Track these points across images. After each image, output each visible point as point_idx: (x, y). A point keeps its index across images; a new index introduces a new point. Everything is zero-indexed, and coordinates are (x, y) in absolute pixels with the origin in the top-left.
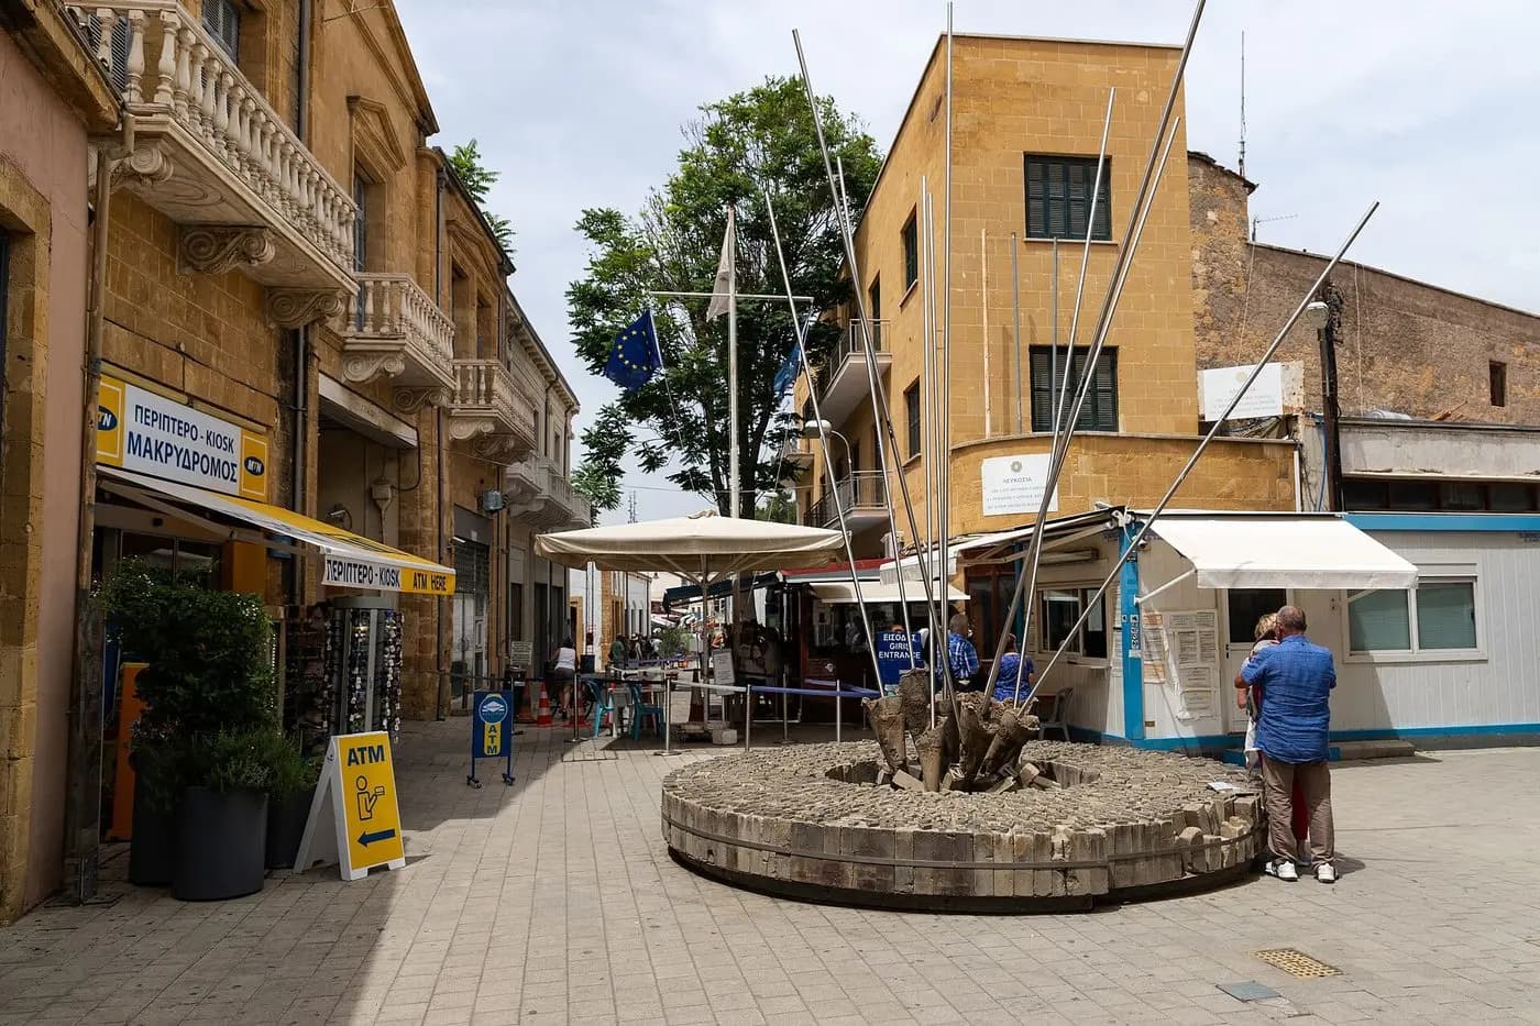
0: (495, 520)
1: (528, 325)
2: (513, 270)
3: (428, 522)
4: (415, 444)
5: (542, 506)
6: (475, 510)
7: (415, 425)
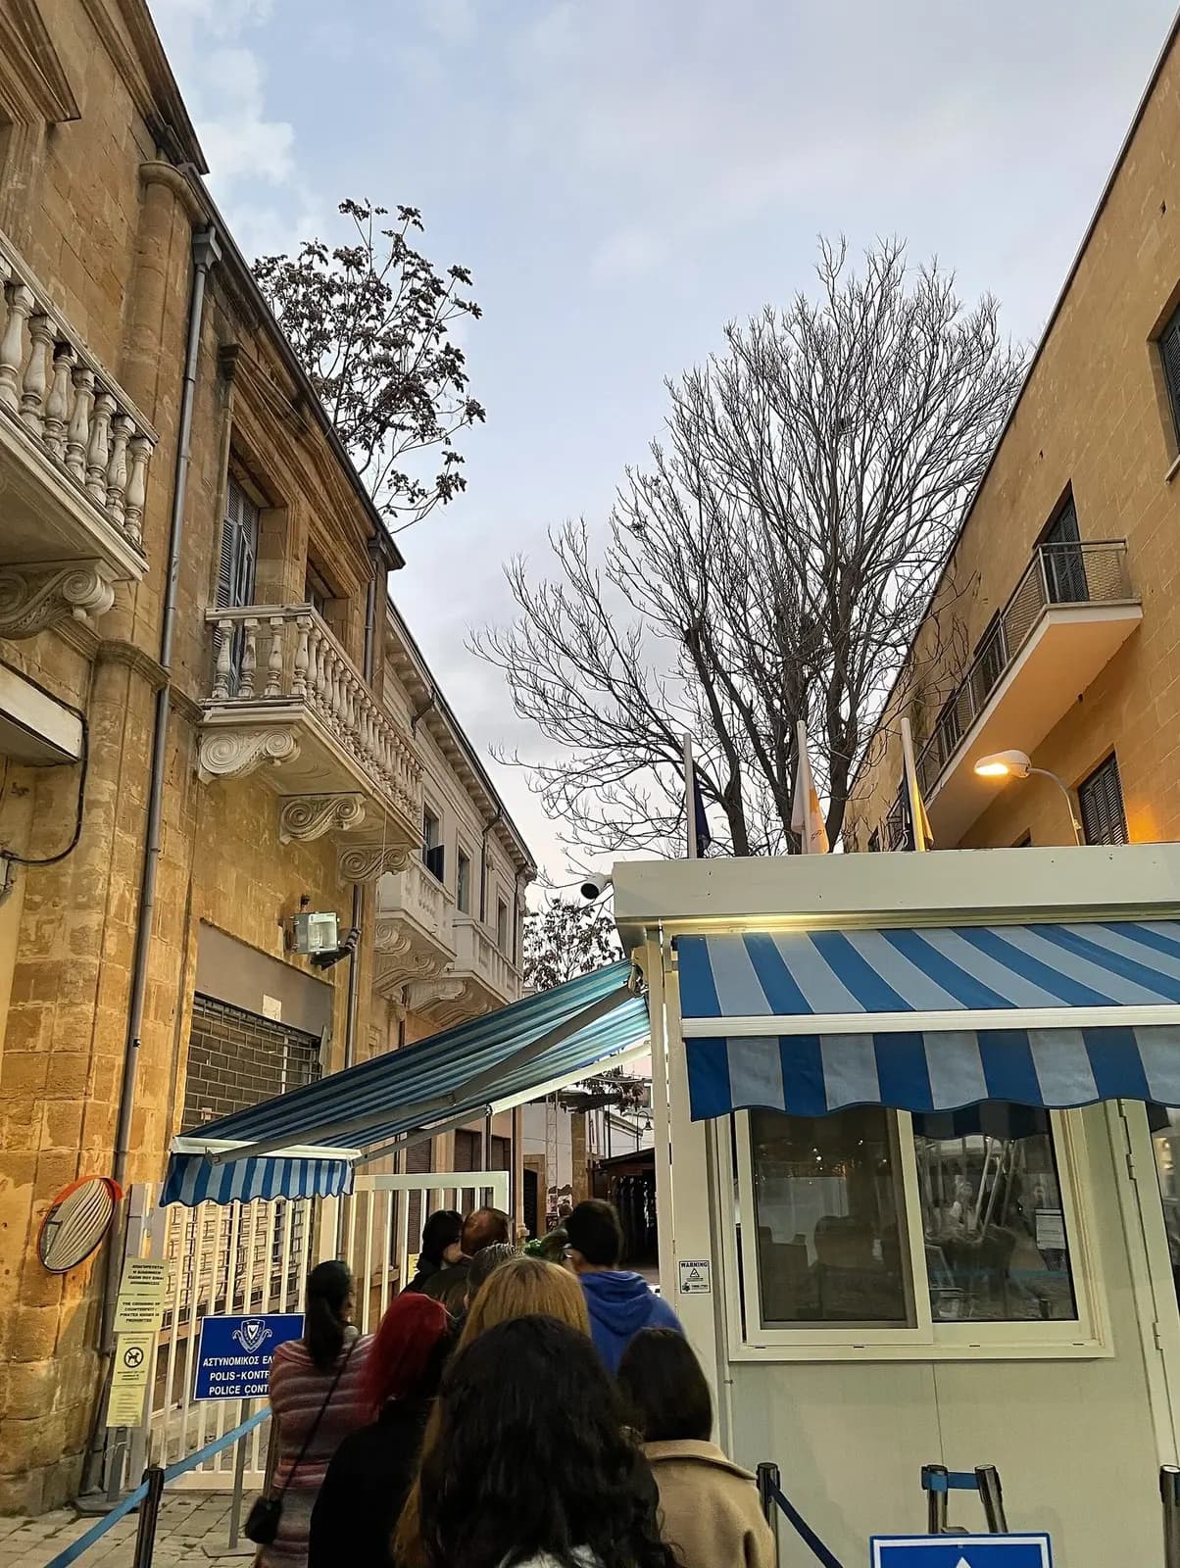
0: (340, 986)
1: (445, 708)
2: (398, 563)
3: (93, 938)
4: (73, 748)
5: (461, 988)
6: (278, 950)
7: (77, 704)
